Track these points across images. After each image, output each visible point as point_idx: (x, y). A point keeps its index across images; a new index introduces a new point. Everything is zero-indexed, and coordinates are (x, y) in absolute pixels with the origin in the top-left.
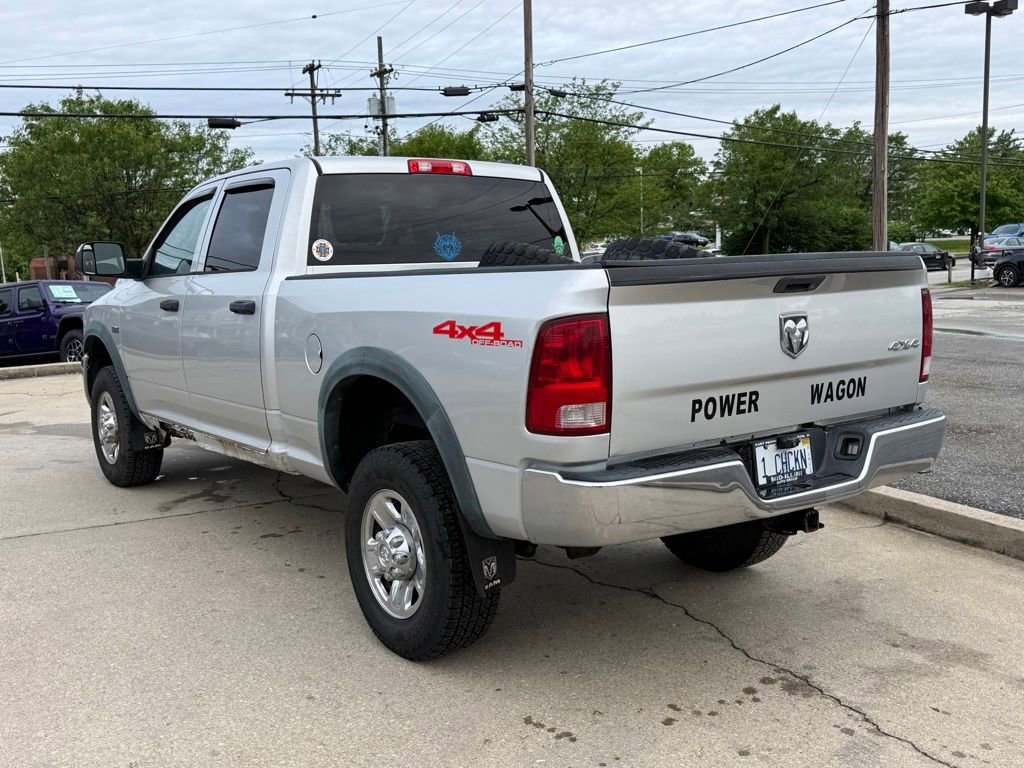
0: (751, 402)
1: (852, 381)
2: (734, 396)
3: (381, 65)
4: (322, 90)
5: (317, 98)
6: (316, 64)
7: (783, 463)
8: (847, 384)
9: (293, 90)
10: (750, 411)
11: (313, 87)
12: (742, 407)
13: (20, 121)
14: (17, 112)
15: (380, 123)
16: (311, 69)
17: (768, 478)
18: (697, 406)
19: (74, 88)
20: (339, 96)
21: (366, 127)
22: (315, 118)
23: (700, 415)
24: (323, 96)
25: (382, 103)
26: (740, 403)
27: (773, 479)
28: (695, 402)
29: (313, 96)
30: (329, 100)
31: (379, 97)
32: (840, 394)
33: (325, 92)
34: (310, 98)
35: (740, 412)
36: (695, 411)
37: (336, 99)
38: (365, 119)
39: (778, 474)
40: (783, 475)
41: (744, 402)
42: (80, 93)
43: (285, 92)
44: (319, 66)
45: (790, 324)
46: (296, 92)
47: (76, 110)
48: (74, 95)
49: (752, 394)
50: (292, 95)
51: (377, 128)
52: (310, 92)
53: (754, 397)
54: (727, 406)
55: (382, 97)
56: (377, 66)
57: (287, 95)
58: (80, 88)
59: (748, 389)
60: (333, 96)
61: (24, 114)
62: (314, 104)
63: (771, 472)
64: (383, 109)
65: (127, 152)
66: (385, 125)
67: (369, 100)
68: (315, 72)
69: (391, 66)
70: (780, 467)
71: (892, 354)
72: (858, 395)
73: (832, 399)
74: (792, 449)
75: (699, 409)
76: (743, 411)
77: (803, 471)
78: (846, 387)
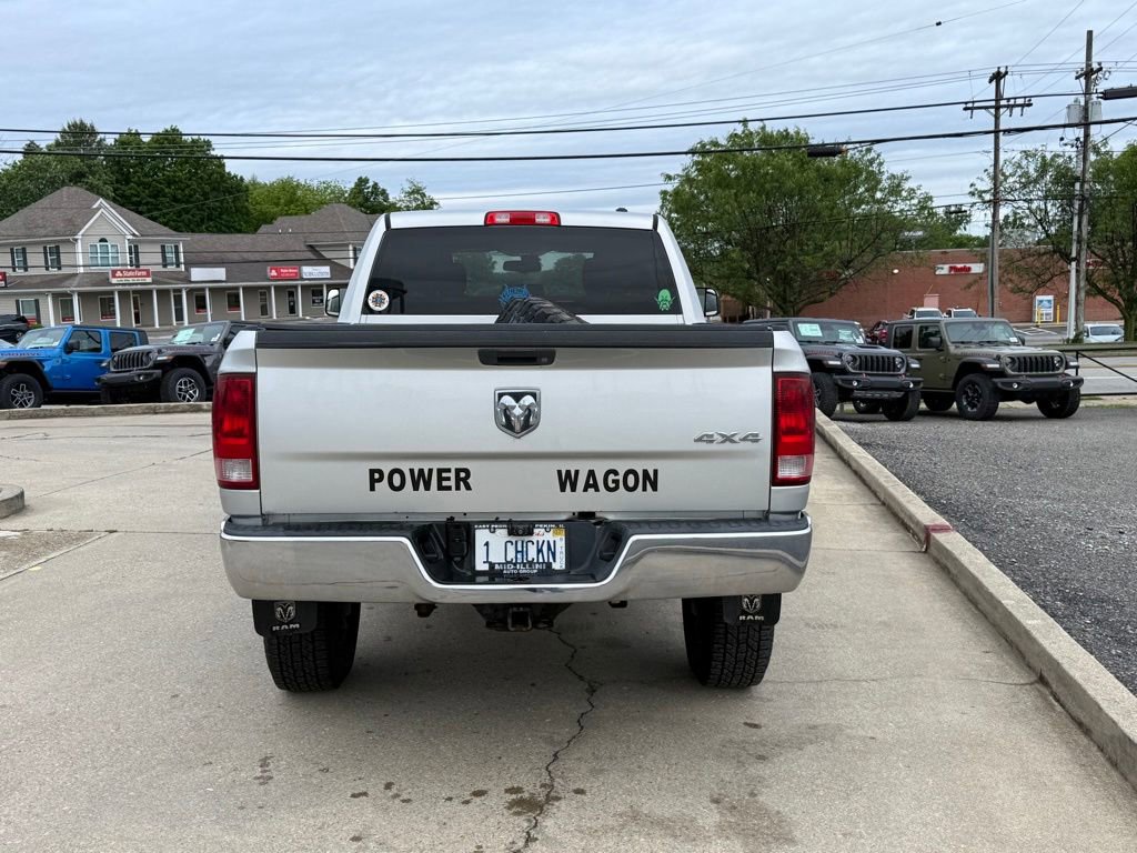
0: (459, 479)
1: (630, 472)
2: (430, 471)
3: (1089, 65)
4: (1008, 100)
5: (1002, 110)
6: (1003, 70)
7: (517, 552)
8: (621, 474)
9: (973, 102)
10: (458, 488)
11: (999, 97)
12: (445, 483)
13: (688, 160)
14: (685, 150)
15: (1080, 132)
16: (998, 77)
17: (492, 565)
18: (377, 476)
19: (740, 122)
20: (1030, 105)
21: (1062, 139)
22: (996, 132)
23: (383, 486)
24: (1010, 107)
25: (1086, 109)
26: (440, 479)
27: (497, 567)
28: (372, 472)
29: (997, 108)
30: (1017, 111)
31: (1083, 103)
32: (612, 485)
33: (1012, 102)
34: (993, 111)
35: (441, 488)
36: (373, 482)
37: (1026, 108)
38: (1062, 130)
39: (507, 562)
40: (515, 565)
41: (448, 479)
42: (745, 126)
43: (964, 106)
44: (1006, 73)
45: (508, 400)
46: (976, 105)
47: (741, 143)
48: (739, 129)
49: (458, 471)
50: (972, 109)
51: (1078, 139)
52: (993, 103)
53: (463, 475)
54: (421, 480)
55: (1086, 102)
56: (1084, 66)
57: (966, 109)
58: (745, 122)
59: (453, 465)
60: (1022, 106)
61: (692, 152)
62: (997, 117)
63: (497, 559)
64: (1086, 118)
65: (777, 185)
66: (1087, 135)
67: (1069, 107)
68: (1002, 81)
69: (1099, 64)
70: (511, 555)
71: (703, 447)
72: (644, 489)
73: (597, 490)
74: (534, 538)
75: (381, 479)
76: (449, 488)
77: (549, 565)
78: (620, 477)
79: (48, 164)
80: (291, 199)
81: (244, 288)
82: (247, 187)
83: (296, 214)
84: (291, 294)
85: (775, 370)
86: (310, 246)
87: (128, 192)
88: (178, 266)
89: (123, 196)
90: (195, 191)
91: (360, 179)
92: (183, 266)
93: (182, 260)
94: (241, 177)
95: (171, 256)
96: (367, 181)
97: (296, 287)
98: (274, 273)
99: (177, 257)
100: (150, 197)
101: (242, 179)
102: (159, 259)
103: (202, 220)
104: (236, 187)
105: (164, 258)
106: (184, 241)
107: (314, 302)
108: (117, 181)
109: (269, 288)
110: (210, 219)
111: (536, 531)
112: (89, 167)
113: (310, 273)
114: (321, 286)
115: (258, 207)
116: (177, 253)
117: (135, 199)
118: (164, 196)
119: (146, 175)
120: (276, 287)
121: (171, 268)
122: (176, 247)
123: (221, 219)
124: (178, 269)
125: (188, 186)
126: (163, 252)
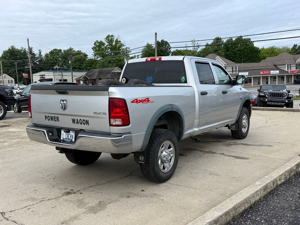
0: (57, 119)
1: (84, 120)
2: (53, 117)
8: (82, 120)
12: (55, 120)
23: (47, 119)
26: (55, 119)
27: (64, 139)
28: (45, 116)
32: (81, 123)
39: (66, 138)
41: (56, 119)
45: (61, 102)
54: (52, 119)
59: (56, 116)
63: (64, 137)
70: (66, 137)
71: (95, 115)
72: (87, 125)
73: (79, 124)
74: (70, 134)
75: (46, 118)
76: (56, 121)
77: (72, 140)
78: (82, 121)
79: (209, 48)
80: (273, 52)
81: (253, 77)
82: (260, 50)
83: (273, 56)
84: (267, 79)
85: (110, 97)
86: (275, 65)
87: (228, 54)
88: (236, 72)
89: (227, 55)
90: (245, 52)
91: (295, 45)
92: (237, 72)
93: (237, 70)
94: (258, 48)
95: (234, 69)
96: (297, 45)
97: (268, 77)
98: (262, 73)
99: (236, 70)
100: (233, 54)
101: (259, 48)
102: (231, 70)
103: (247, 60)
104: (257, 51)
105: (233, 70)
106: (238, 65)
107: (274, 81)
108: (226, 51)
109: (260, 77)
110: (249, 59)
111: (70, 132)
112: (219, 48)
113: (273, 73)
114: (276, 76)
115: (263, 55)
116: (236, 68)
117: (230, 55)
118: (237, 54)
119: (233, 49)
120: (262, 77)
121: (234, 73)
122: (236, 67)
123: (252, 59)
124: (236, 73)
125: (243, 51)
126: (233, 68)
